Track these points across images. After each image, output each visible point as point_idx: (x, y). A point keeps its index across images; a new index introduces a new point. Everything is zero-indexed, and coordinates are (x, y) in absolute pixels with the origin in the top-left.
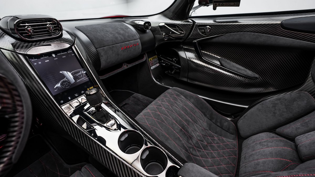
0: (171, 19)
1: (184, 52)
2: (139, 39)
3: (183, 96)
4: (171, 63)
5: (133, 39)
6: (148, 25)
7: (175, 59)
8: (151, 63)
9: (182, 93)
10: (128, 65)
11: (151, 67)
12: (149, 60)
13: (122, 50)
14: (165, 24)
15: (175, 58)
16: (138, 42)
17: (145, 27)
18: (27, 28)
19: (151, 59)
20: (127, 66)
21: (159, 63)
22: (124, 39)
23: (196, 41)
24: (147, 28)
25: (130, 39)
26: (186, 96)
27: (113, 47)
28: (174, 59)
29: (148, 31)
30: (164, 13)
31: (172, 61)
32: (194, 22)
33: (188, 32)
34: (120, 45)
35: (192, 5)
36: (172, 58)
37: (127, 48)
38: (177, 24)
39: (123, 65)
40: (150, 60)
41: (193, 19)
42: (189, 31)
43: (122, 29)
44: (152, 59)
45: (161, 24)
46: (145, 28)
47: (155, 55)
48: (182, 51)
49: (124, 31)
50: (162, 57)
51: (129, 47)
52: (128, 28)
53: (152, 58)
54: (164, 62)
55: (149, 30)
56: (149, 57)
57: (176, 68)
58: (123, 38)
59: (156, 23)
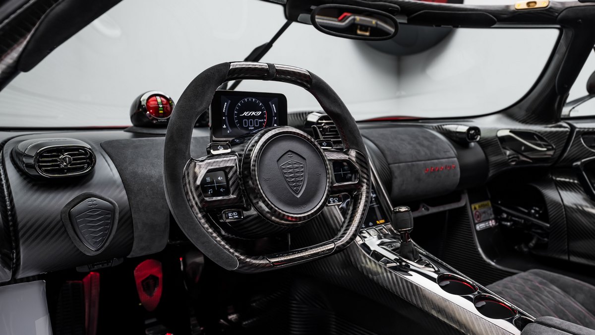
0: (524, 121)
1: (556, 191)
2: (456, 159)
3: (558, 287)
4: (525, 220)
5: (446, 156)
6: (475, 134)
7: (537, 209)
8: (475, 214)
9: (553, 281)
10: (430, 208)
11: (475, 224)
12: (473, 207)
13: (426, 173)
14: (510, 132)
15: (538, 207)
16: (453, 162)
17: (468, 136)
18: (324, 125)
19: (477, 206)
20: (428, 210)
21: (496, 219)
22: (431, 154)
23: (579, 163)
24: (473, 138)
25: (439, 156)
26: (564, 288)
27: (413, 165)
28: (535, 210)
29: (473, 144)
30: (508, 112)
31: (529, 214)
32: (573, 128)
33: (561, 146)
34: (424, 164)
35: (565, 97)
36: (530, 208)
37: (434, 171)
38: (536, 131)
39: (421, 206)
40: (475, 208)
41: (570, 122)
42: (564, 145)
43: (426, 138)
44: (479, 207)
45: (501, 134)
46: (469, 139)
47: (486, 199)
48: (552, 189)
49: (429, 141)
50: (505, 207)
51: (438, 170)
52: (435, 137)
53: (480, 204)
54: (507, 217)
55: (476, 143)
56: (471, 202)
57: (538, 233)
58: (428, 152)
59: (491, 130)
